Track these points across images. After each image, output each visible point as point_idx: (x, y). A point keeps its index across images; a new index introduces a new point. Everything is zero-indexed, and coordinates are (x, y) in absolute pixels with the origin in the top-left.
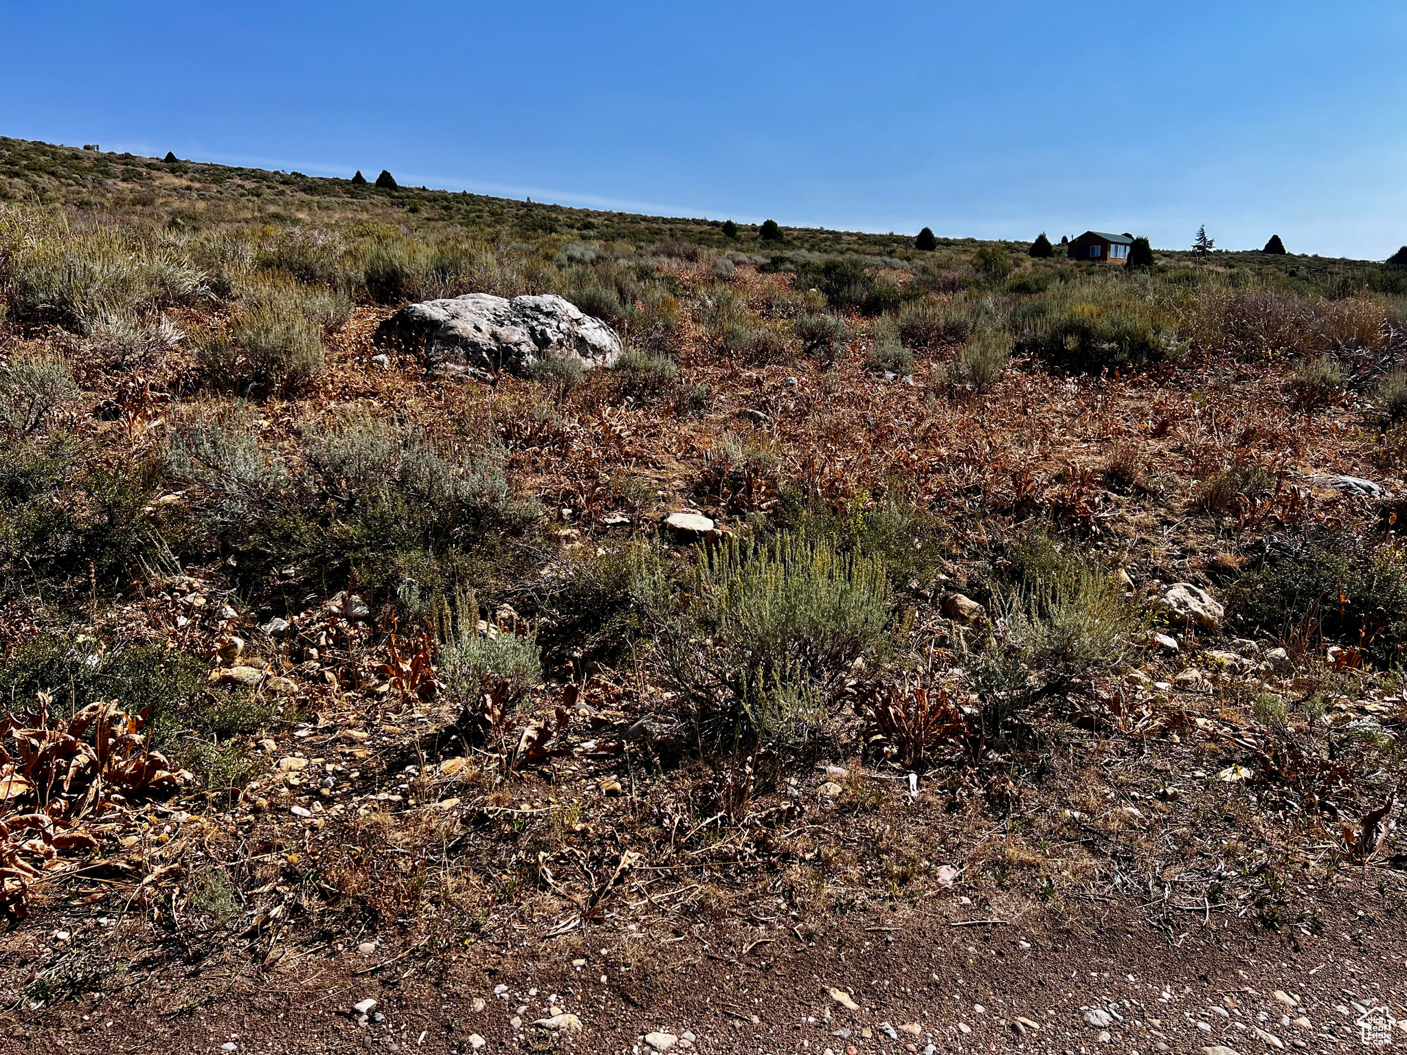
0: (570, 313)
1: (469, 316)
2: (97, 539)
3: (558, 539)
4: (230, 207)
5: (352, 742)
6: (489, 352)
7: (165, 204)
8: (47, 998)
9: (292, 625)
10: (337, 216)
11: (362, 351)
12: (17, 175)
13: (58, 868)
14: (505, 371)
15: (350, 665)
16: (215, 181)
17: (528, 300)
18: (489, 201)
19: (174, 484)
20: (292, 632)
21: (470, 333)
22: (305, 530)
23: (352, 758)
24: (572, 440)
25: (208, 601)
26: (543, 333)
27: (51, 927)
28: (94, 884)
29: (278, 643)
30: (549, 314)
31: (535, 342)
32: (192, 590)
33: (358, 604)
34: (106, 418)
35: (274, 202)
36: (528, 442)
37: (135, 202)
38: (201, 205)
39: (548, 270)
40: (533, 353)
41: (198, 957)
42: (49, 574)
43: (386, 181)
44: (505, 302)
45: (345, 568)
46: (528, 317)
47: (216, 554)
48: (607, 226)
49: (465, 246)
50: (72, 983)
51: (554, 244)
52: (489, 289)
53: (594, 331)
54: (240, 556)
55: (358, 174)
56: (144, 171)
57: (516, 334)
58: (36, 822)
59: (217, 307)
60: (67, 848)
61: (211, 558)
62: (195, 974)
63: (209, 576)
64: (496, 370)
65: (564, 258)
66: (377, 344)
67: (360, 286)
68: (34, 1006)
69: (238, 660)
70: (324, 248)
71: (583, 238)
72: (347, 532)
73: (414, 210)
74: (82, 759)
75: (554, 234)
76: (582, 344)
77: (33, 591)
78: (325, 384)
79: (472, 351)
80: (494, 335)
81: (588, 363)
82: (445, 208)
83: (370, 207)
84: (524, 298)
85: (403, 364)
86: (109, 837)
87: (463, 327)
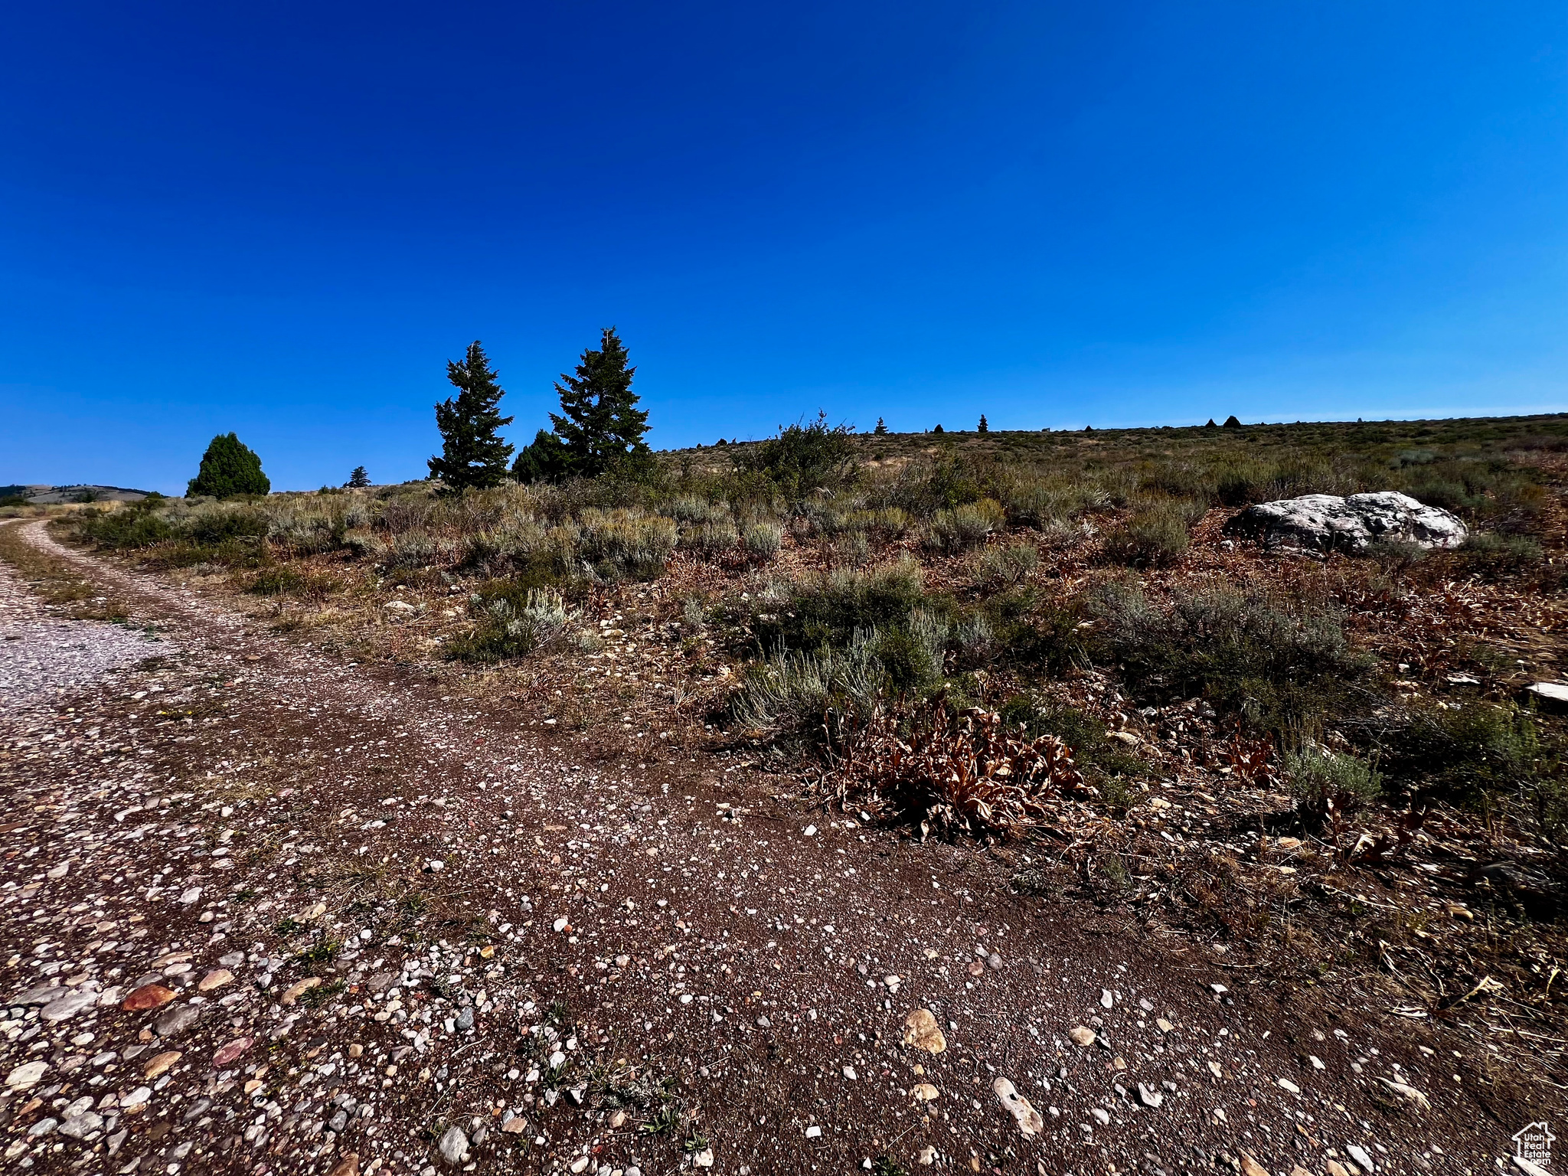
0: (1408, 505)
1: (1305, 511)
2: (1048, 644)
3: (1395, 688)
4: (1121, 453)
5: (1204, 801)
6: (1322, 537)
7: (1083, 456)
8: (1020, 891)
9: (1160, 713)
10: (1192, 450)
11: (1213, 538)
12: (1008, 449)
13: (1025, 820)
14: (1337, 551)
15: (1200, 748)
16: (1113, 439)
17: (1364, 497)
18: (1319, 425)
19: (1088, 617)
20: (1159, 718)
21: (1306, 522)
22: (1174, 655)
23: (1204, 813)
24: (1410, 607)
25: (1106, 689)
26: (1378, 522)
27: (1021, 852)
28: (1043, 837)
29: (1150, 723)
30: (1384, 507)
31: (1368, 529)
32: (1097, 680)
33: (1208, 709)
34: (1052, 577)
35: (1149, 447)
36: (1362, 607)
37: (1066, 457)
38: (1104, 454)
39: (1381, 472)
40: (1366, 537)
41: (1102, 904)
42: (1022, 660)
43: (1232, 422)
44: (1341, 500)
45: (1201, 682)
46: (1363, 509)
47: (1112, 661)
48: (1446, 431)
49: (1303, 461)
50: (1032, 887)
51: (1388, 452)
52: (1326, 490)
53: (1434, 519)
54: (1127, 664)
55: (1211, 421)
56: (1073, 439)
57: (1351, 524)
58: (1018, 792)
59: (1115, 512)
60: (1031, 811)
61: (1109, 663)
62: (1101, 913)
63: (1107, 674)
64: (1328, 551)
65: (1397, 462)
66: (1225, 533)
67: (1213, 495)
68: (1014, 892)
69: (1123, 728)
70: (1187, 472)
71: (1418, 443)
72: (1204, 659)
73: (1253, 440)
74: (1039, 765)
75: (1386, 445)
76: (1421, 530)
77: (1013, 667)
78: (1186, 560)
79: (1306, 537)
80: (1328, 525)
81: (1428, 545)
82: (1280, 436)
83: (1218, 442)
84: (1360, 496)
85: (1245, 546)
86: (1052, 813)
87: (1300, 519)
